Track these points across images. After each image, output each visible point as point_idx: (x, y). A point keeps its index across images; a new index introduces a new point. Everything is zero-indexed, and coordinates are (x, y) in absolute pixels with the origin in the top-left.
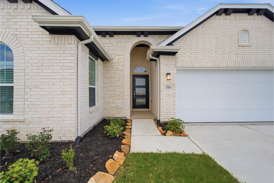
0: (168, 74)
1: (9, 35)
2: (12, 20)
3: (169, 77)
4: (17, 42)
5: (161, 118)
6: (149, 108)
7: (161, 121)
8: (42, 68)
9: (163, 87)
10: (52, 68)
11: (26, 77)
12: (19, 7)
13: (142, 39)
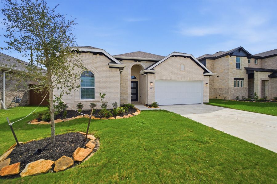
0: (151, 82)
1: (94, 68)
2: (94, 62)
3: (152, 84)
4: (97, 70)
5: (148, 103)
6: (138, 101)
7: (148, 104)
8: (107, 81)
9: (149, 89)
10: (111, 81)
11: (100, 84)
12: (97, 57)
13: (137, 63)
